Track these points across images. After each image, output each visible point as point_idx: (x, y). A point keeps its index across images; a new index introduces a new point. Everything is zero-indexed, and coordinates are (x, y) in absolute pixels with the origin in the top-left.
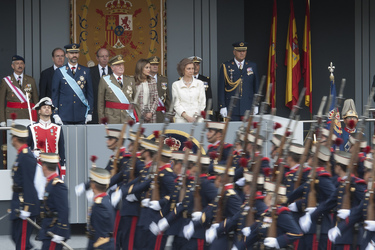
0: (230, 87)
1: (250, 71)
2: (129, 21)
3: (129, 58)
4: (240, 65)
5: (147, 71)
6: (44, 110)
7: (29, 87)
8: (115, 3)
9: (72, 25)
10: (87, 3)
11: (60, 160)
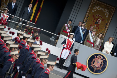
7: (70, 29)
8: (98, 16)
9: (85, 17)
10: (91, 13)
11: (71, 50)
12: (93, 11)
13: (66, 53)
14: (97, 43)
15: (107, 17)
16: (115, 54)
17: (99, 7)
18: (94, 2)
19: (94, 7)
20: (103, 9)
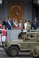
0: (34, 24)
3: (18, 19)
4: (35, 21)
5: (20, 21)
6: (4, 27)
7: (2, 24)
8: (15, 11)
9: (8, 14)
10: (11, 11)
11: (6, 35)
12: (12, 9)
13: (4, 38)
14: (20, 26)
15: (20, 9)
16: (33, 28)
17: (14, 6)
18: (10, 4)
19: (11, 7)
20: (17, 6)
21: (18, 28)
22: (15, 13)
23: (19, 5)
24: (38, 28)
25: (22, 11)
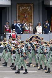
0: (45, 28)
1: (49, 25)
2: (27, 16)
4: (47, 24)
6: (13, 31)
10: (20, 13)
12: (20, 11)
14: (31, 30)
15: (30, 11)
16: (44, 32)
17: (23, 7)
18: (19, 6)
19: (20, 8)
20: (26, 8)
21: (29, 32)
22: (24, 16)
23: (28, 6)
24: (49, 32)
25: (32, 13)
